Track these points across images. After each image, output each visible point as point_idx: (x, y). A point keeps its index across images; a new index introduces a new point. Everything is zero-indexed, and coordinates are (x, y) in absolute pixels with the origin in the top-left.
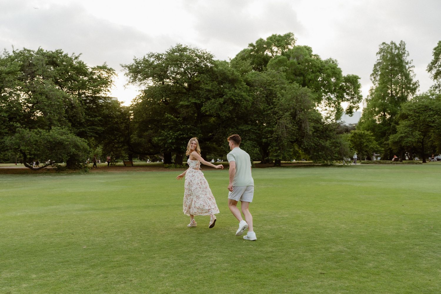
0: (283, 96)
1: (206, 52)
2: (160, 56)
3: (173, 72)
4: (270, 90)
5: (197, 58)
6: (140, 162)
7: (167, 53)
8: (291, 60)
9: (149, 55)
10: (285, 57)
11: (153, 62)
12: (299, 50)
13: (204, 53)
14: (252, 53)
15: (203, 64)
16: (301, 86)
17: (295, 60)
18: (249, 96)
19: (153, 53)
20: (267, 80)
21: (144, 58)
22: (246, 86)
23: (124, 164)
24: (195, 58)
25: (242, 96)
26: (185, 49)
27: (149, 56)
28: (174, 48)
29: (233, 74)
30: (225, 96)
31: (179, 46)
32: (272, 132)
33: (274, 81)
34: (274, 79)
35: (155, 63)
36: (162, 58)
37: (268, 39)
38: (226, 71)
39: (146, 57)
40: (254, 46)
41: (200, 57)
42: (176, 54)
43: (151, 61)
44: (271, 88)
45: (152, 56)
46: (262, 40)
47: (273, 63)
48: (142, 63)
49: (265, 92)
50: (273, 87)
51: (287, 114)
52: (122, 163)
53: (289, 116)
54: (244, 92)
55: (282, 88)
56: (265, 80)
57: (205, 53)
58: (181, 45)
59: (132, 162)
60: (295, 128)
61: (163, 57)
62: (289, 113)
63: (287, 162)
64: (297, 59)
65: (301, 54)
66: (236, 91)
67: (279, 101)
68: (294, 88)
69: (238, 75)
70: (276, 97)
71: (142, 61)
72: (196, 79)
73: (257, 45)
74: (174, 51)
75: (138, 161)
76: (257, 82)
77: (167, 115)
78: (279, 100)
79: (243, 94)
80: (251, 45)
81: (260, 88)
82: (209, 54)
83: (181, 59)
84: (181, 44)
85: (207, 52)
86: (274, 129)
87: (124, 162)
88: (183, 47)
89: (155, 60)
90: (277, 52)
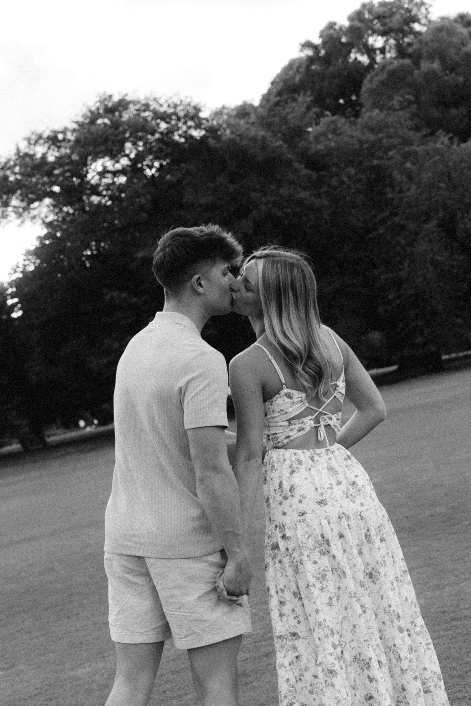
0: (410, 177)
1: (181, 101)
2: (60, 137)
3: (103, 174)
4: (373, 167)
5: (159, 121)
6: (65, 433)
7: (75, 126)
8: (425, 66)
9: (29, 140)
10: (407, 61)
11: (44, 156)
12: (444, 34)
13: (175, 106)
14: (313, 67)
15: (180, 136)
16: (456, 140)
17: (436, 65)
18: (319, 196)
19: (39, 131)
20: (361, 142)
21: (18, 150)
22: (304, 172)
23: (24, 446)
24: (153, 123)
25: (300, 202)
26: (123, 104)
27: (30, 144)
28: (94, 109)
29: (264, 147)
30: (254, 213)
31: (105, 99)
32: (398, 283)
33: (380, 140)
34: (380, 136)
35: (51, 158)
36: (64, 140)
37: (351, 19)
38: (244, 142)
39: (24, 147)
40: (315, 48)
41: (165, 117)
42: (100, 121)
43: (39, 156)
44: (375, 162)
45: (36, 142)
46: (335, 24)
47: (374, 86)
48: (15, 165)
49: (363, 176)
50: (381, 158)
51: (428, 226)
52: (15, 447)
53: (435, 232)
54: (305, 189)
55: (406, 156)
56: (356, 142)
57: (179, 103)
58: (111, 96)
59: (43, 438)
60: (456, 260)
61: (70, 136)
62: (435, 222)
63: (454, 355)
64: (440, 58)
65: (450, 44)
66: (282, 191)
67: (403, 195)
68: (435, 150)
69: (280, 146)
70: (391, 185)
71: (14, 158)
72: (168, 177)
73: (324, 43)
74: (94, 116)
75: (57, 431)
76: (335, 153)
77: (110, 295)
78: (401, 191)
79: (302, 195)
80: (308, 45)
81: (347, 170)
82: (189, 104)
83: (117, 135)
84: (109, 93)
85: (183, 99)
86: (403, 274)
87: (21, 442)
88: (116, 99)
89: (49, 148)
90: (383, 50)
